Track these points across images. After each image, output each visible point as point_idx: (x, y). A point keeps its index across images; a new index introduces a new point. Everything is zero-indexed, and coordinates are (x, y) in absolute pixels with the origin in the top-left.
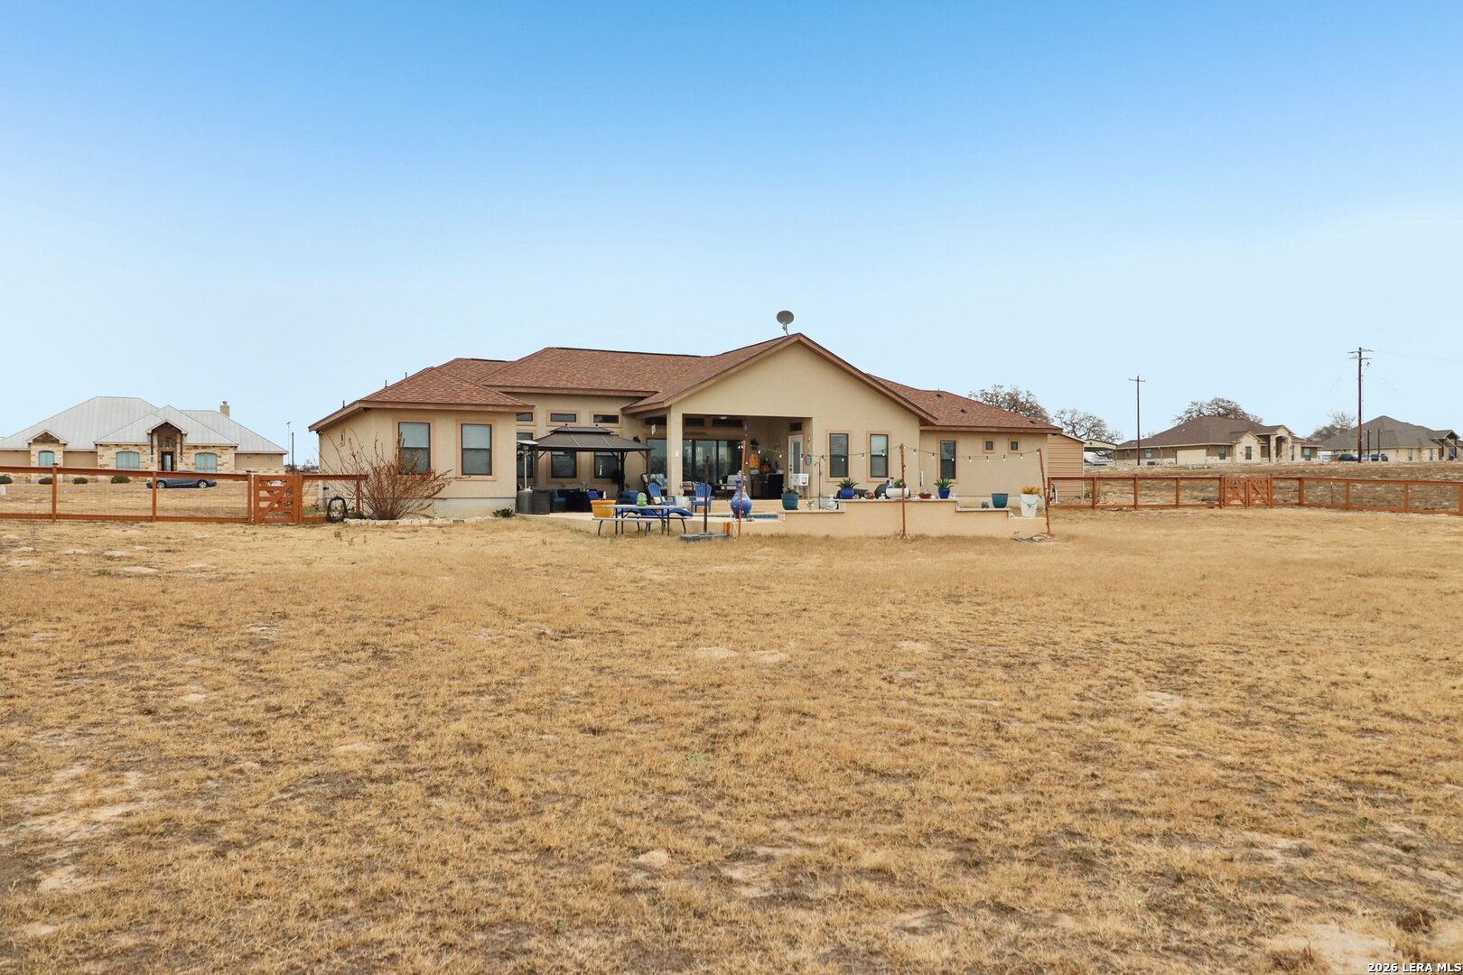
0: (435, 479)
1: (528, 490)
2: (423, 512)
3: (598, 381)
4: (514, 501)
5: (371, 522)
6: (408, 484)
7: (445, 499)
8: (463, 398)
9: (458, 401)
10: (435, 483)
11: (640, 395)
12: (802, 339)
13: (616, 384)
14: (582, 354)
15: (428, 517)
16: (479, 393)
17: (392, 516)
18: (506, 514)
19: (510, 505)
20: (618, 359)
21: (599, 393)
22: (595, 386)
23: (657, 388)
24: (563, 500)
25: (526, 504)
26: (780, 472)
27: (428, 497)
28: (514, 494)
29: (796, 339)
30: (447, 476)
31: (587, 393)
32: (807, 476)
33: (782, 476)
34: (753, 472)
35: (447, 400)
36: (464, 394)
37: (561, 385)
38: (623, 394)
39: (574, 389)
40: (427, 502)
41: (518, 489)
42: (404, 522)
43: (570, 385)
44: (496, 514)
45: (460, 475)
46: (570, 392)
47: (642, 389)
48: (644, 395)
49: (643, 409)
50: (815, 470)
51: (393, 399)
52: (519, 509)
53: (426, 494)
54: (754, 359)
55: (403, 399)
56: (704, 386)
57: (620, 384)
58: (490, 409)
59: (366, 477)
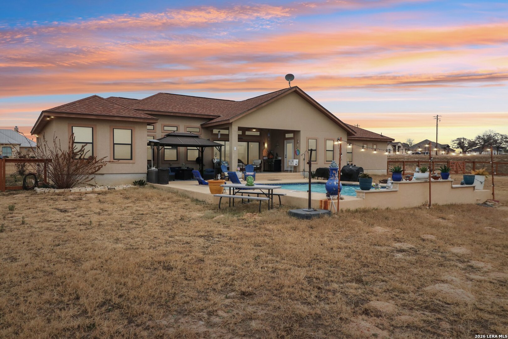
0: (96, 162)
1: (153, 168)
2: (88, 183)
3: (189, 110)
4: (146, 175)
5: (52, 190)
6: (78, 165)
7: (103, 174)
8: (114, 112)
9: (111, 114)
10: (96, 165)
11: (211, 117)
12: (297, 89)
13: (198, 111)
14: (177, 97)
15: (92, 185)
16: (124, 111)
17: (68, 186)
18: (141, 183)
19: (143, 177)
20: (196, 100)
21: (190, 116)
22: (188, 112)
23: (219, 114)
24: (173, 174)
25: (154, 177)
26: (280, 158)
27: (92, 173)
28: (146, 170)
29: (294, 89)
30: (105, 160)
31: (183, 115)
32: (297, 160)
33: (280, 160)
34: (265, 158)
35: (104, 113)
36: (115, 110)
37: (170, 110)
38: (202, 117)
39: (177, 113)
40: (91, 177)
41: (148, 168)
42: (75, 190)
43: (174, 111)
44: (135, 183)
45: (112, 160)
46: (174, 114)
47: (212, 114)
48: (213, 117)
49: (212, 125)
50: (302, 158)
51: (68, 111)
52: (149, 179)
53: (90, 171)
54: (275, 99)
55: (74, 111)
56: (250, 112)
57: (200, 111)
58: (131, 120)
59: (50, 160)
